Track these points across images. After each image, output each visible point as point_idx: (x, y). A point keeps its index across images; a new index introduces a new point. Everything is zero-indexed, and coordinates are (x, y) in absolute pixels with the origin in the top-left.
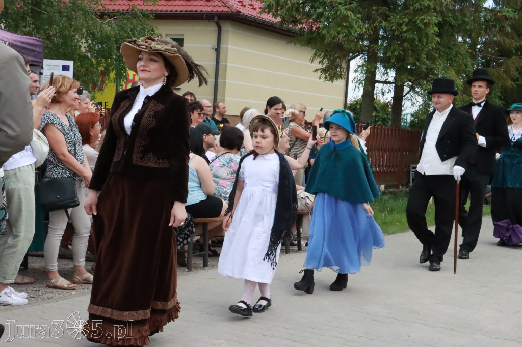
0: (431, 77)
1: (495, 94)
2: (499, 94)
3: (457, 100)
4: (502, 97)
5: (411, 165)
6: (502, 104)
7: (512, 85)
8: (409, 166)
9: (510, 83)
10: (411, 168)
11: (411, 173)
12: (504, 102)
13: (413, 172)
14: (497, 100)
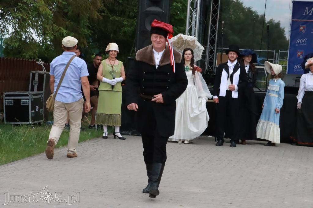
0: (20, 5)
1: (83, 24)
2: (88, 24)
3: (47, 29)
4: (91, 26)
5: (4, 93)
6: (91, 33)
7: (98, 16)
8: (2, 94)
9: (96, 14)
10: (4, 95)
11: (4, 101)
12: (92, 32)
13: (6, 99)
14: (86, 29)
